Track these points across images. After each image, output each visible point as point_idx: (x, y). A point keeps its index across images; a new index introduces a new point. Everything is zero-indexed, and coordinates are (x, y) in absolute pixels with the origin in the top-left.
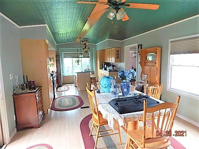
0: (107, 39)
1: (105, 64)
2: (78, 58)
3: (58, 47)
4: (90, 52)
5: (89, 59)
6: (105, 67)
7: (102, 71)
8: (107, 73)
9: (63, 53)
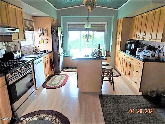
1: (131, 44)
3: (59, 14)
4: (106, 23)
5: (105, 33)
6: (132, 49)
7: (125, 54)
8: (138, 63)
9: (68, 24)
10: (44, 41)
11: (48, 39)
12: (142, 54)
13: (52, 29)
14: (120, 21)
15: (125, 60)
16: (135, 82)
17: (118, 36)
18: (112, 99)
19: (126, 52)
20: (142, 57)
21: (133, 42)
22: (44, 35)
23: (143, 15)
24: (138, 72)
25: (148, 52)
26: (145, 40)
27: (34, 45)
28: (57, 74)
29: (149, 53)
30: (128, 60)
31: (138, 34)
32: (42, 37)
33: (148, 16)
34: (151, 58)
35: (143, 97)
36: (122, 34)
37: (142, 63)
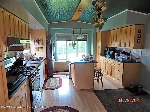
0: (127, 10)
1: (110, 50)
2: (74, 41)
3: (50, 26)
4: (87, 34)
5: (86, 42)
6: (111, 54)
7: (106, 58)
8: (119, 64)
9: (57, 35)
10: (39, 49)
11: (42, 48)
12: (120, 58)
13: (46, 39)
14: (99, 33)
15: (106, 62)
16: (118, 79)
17: (97, 44)
18: (104, 93)
19: (106, 57)
20: (121, 60)
21: (111, 49)
22: (39, 44)
23: (117, 30)
24: (119, 71)
25: (124, 56)
26: (120, 47)
27: (30, 53)
28: (51, 78)
29: (126, 57)
30: (109, 63)
31: (114, 43)
32: (38, 46)
33: (121, 31)
34: (127, 60)
35: (125, 89)
36: (102, 43)
37: (122, 64)
